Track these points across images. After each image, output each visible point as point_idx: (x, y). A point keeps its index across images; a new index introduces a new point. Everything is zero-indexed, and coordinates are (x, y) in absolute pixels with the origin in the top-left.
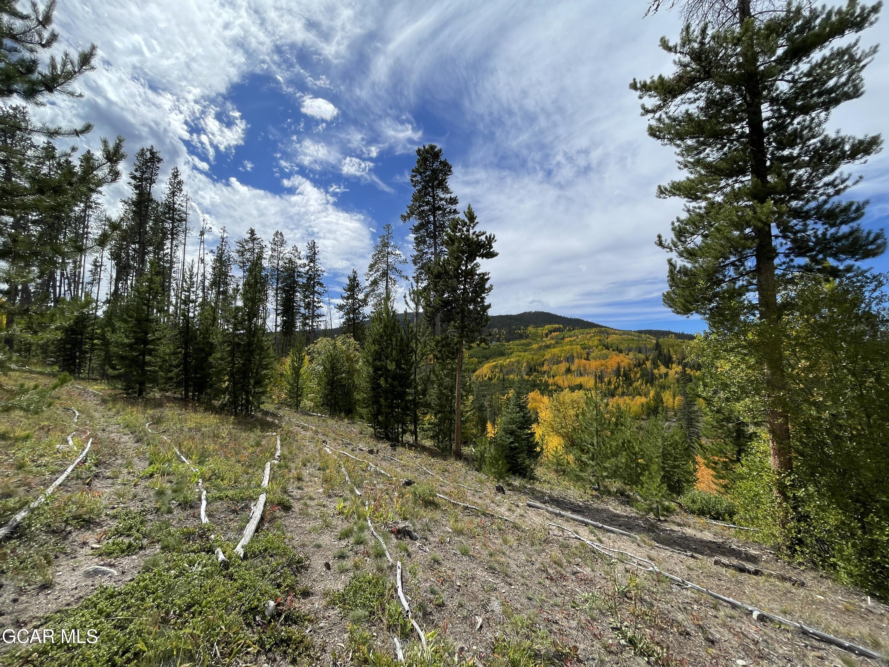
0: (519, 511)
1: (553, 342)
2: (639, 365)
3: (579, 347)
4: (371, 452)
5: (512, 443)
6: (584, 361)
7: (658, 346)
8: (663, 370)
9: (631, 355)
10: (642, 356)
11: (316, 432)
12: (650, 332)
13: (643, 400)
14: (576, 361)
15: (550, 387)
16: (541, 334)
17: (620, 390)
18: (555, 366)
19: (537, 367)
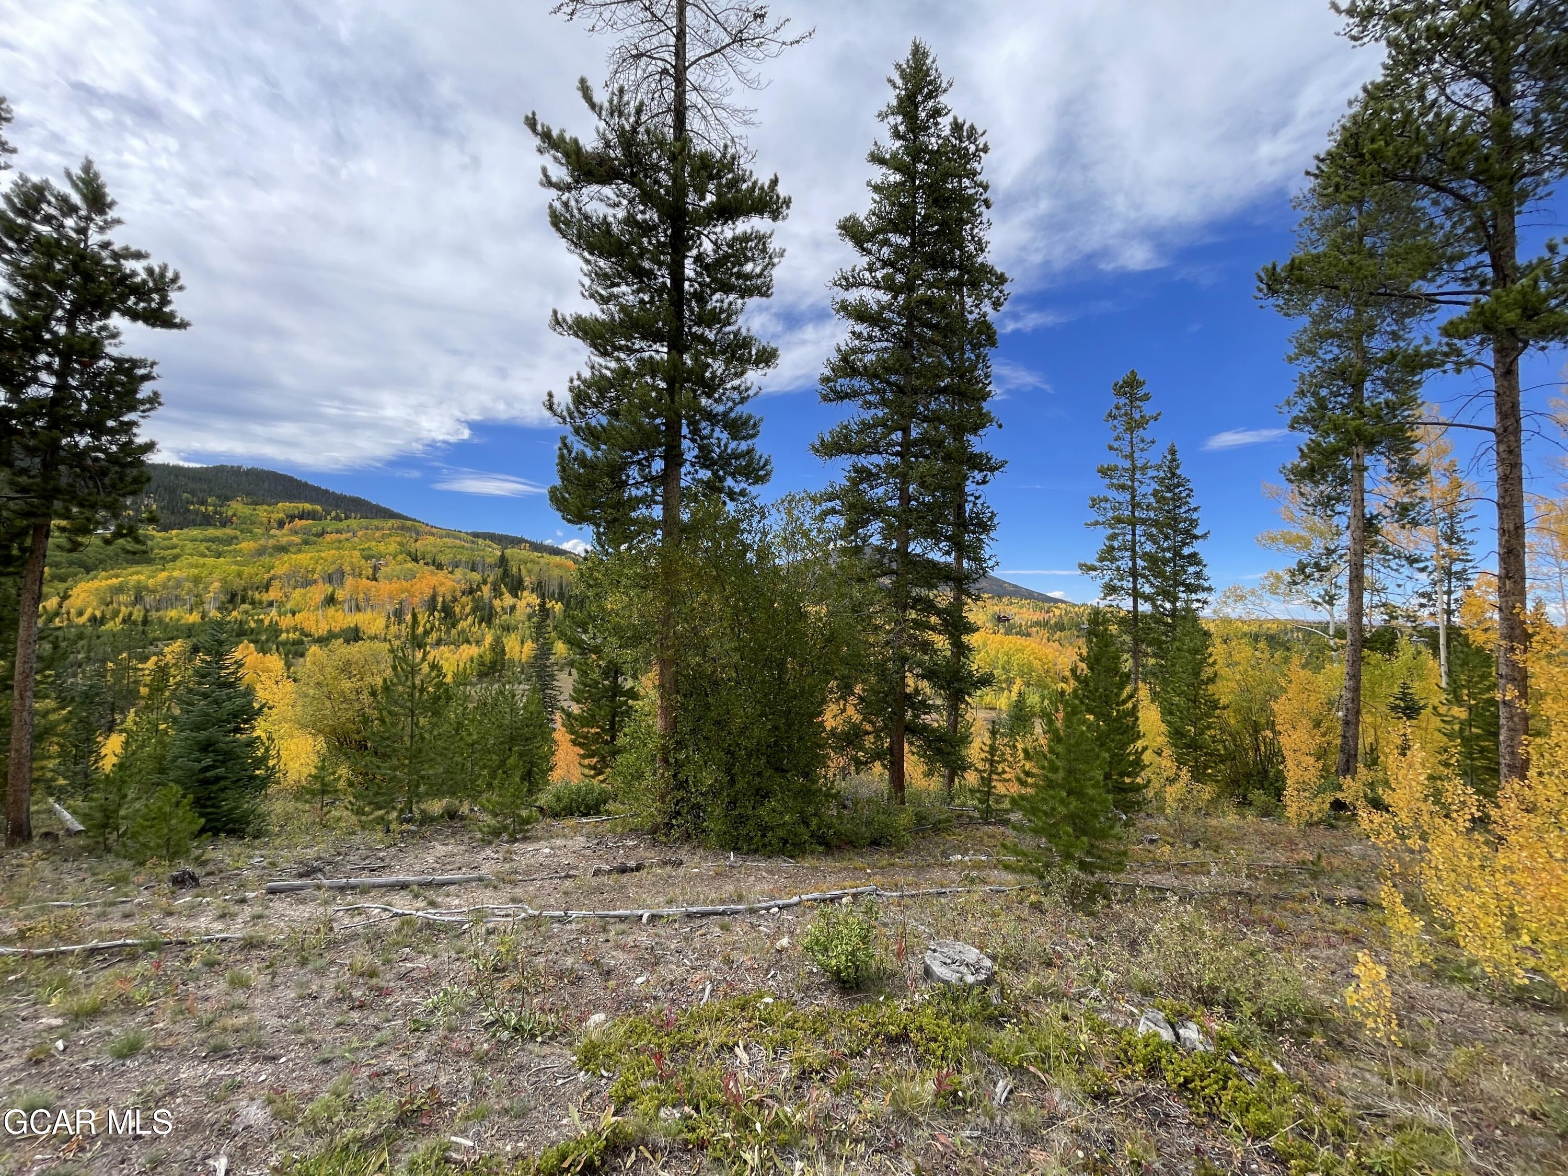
0: (248, 911)
1: (297, 539)
2: (471, 592)
3: (357, 553)
7: (503, 561)
8: (508, 600)
9: (459, 573)
10: (476, 577)
12: (492, 537)
13: (473, 651)
14: (349, 581)
15: (284, 636)
16: (265, 520)
17: (434, 635)
18: (298, 591)
19: (250, 593)
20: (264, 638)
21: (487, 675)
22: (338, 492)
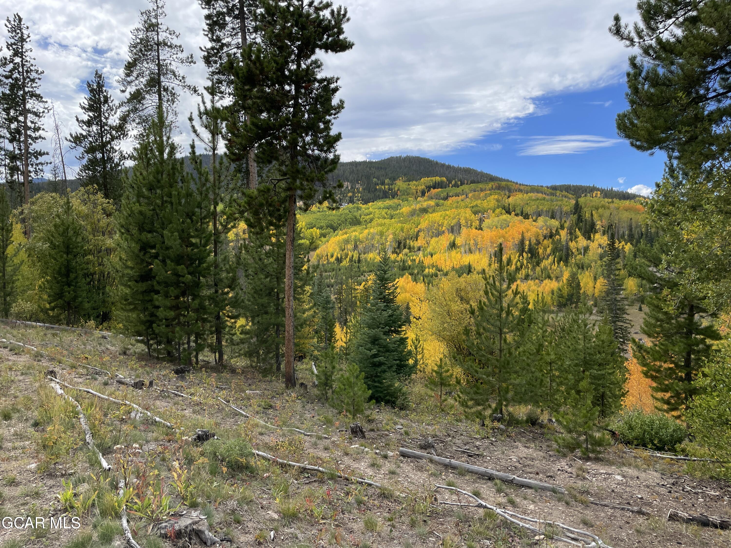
0: (388, 466)
1: (432, 203)
2: (551, 236)
3: (468, 211)
4: (139, 385)
5: (375, 356)
6: (474, 231)
7: (577, 209)
8: (582, 242)
9: (541, 220)
10: (555, 223)
11: (38, 356)
12: (567, 188)
13: (553, 285)
14: (464, 230)
15: (427, 270)
16: (414, 191)
17: (523, 272)
18: (434, 240)
19: (408, 241)
20: (416, 272)
21: (565, 305)
22: (456, 166)
